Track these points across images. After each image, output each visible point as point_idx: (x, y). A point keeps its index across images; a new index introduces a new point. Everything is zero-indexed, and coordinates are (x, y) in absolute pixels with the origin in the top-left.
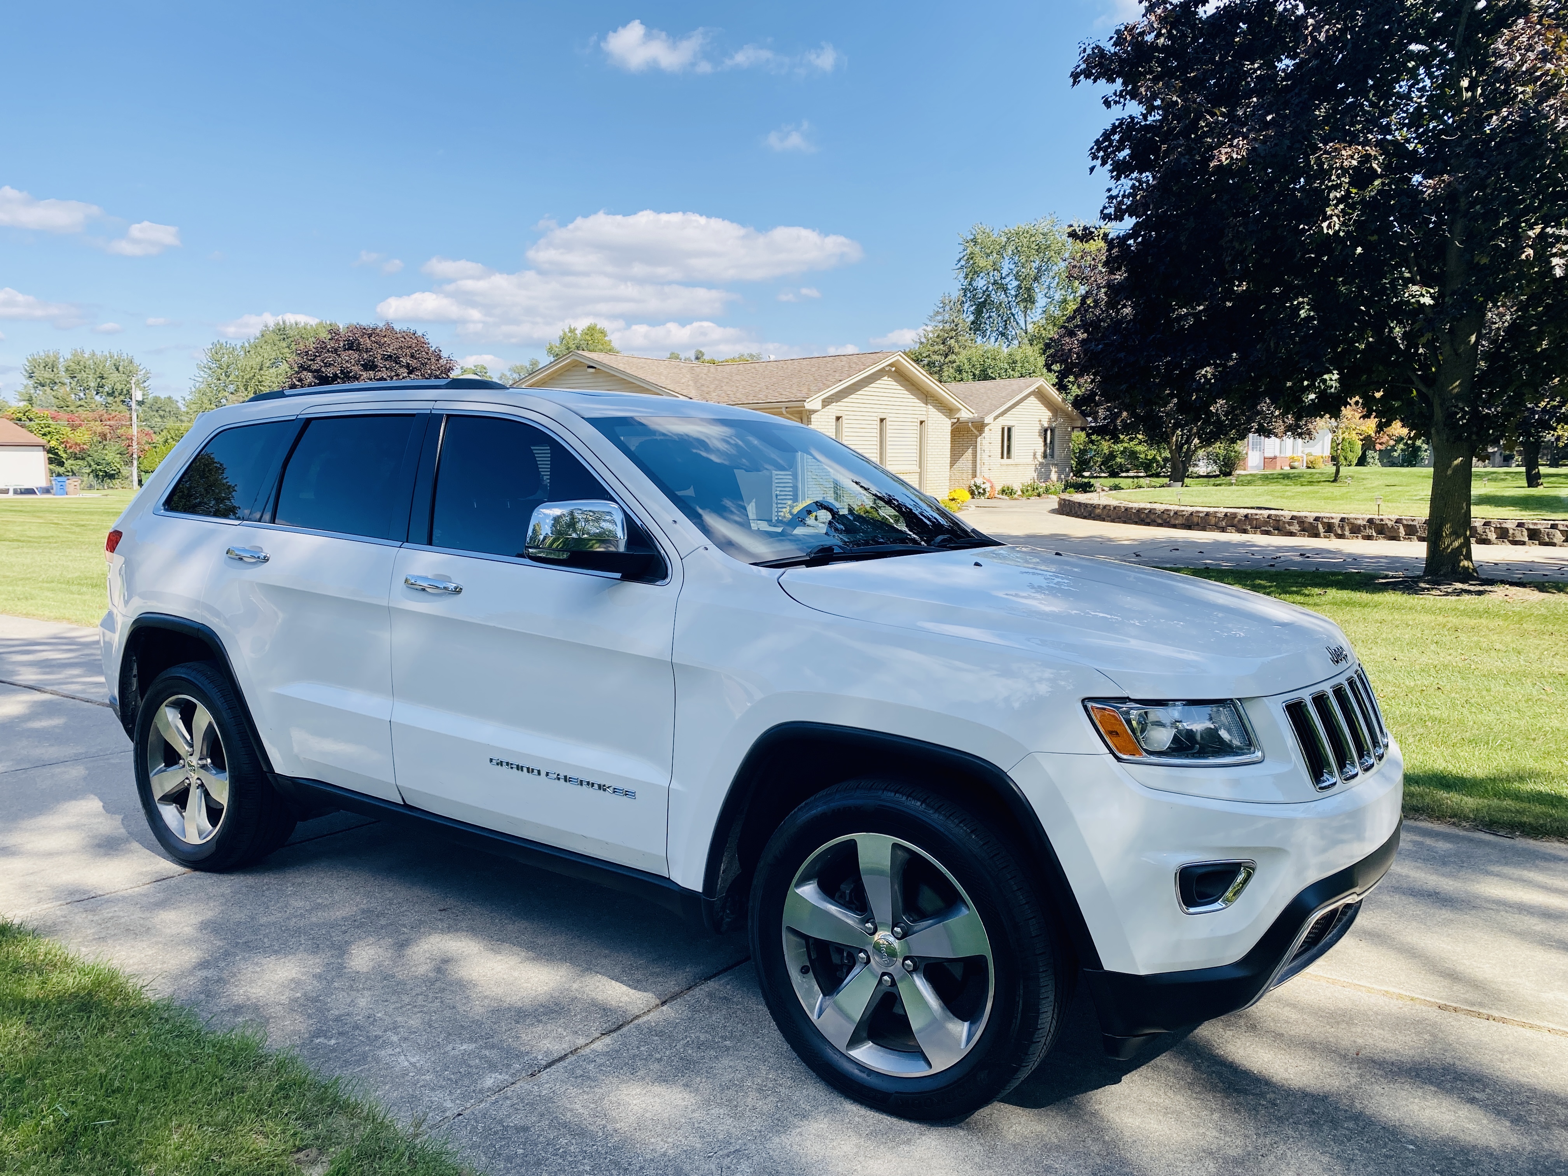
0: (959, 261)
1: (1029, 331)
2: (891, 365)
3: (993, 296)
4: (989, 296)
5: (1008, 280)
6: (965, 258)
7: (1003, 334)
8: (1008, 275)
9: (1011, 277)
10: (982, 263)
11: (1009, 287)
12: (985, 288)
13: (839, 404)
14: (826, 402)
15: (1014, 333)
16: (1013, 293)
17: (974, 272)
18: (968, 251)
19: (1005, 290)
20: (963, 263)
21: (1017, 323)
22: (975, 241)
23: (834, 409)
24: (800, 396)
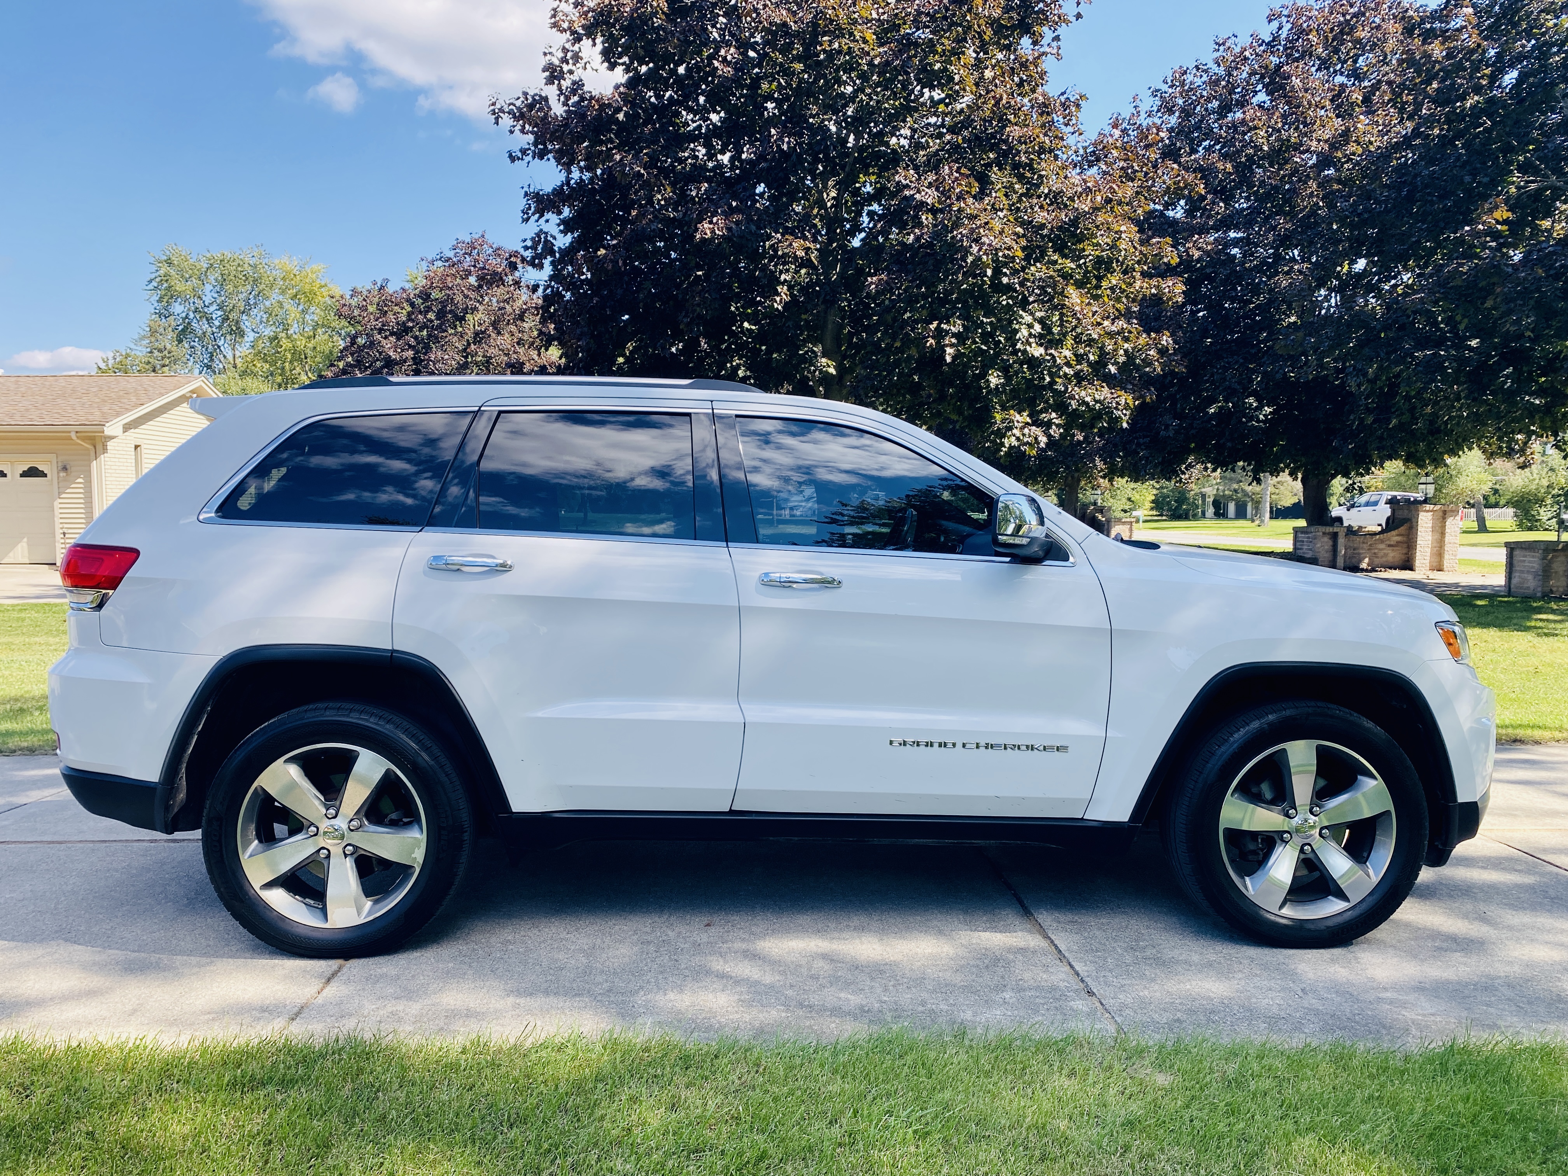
0: (150, 281)
1: (239, 365)
2: (193, 392)
3: (194, 324)
4: (189, 323)
5: (212, 309)
6: (158, 279)
7: (209, 367)
8: (211, 304)
9: (215, 307)
10: (180, 287)
11: (214, 316)
12: (184, 315)
13: (137, 430)
14: (127, 428)
15: (221, 366)
16: (217, 323)
17: (169, 296)
18: (162, 272)
19: (209, 320)
20: (155, 284)
21: (225, 357)
22: (169, 262)
23: (134, 436)
24: (97, 417)
